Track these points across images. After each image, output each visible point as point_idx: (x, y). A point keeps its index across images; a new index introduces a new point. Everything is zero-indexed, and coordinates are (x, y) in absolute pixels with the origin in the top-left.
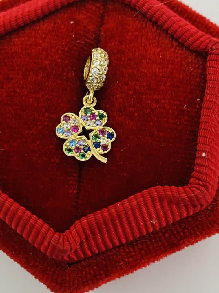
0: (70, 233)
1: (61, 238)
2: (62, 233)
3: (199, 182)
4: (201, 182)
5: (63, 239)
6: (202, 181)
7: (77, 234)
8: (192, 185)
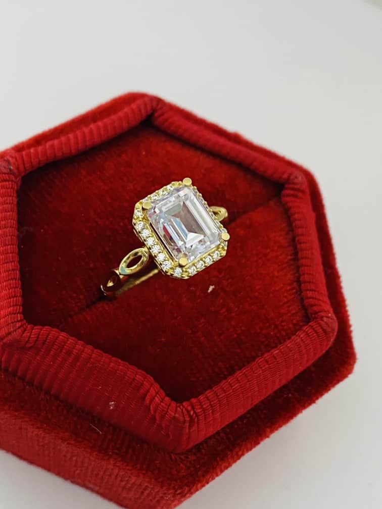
0: (32, 329)
1: (20, 324)
2: (27, 322)
3: (190, 411)
4: (192, 413)
5: (22, 326)
6: (195, 412)
7: (36, 336)
8: (181, 407)
